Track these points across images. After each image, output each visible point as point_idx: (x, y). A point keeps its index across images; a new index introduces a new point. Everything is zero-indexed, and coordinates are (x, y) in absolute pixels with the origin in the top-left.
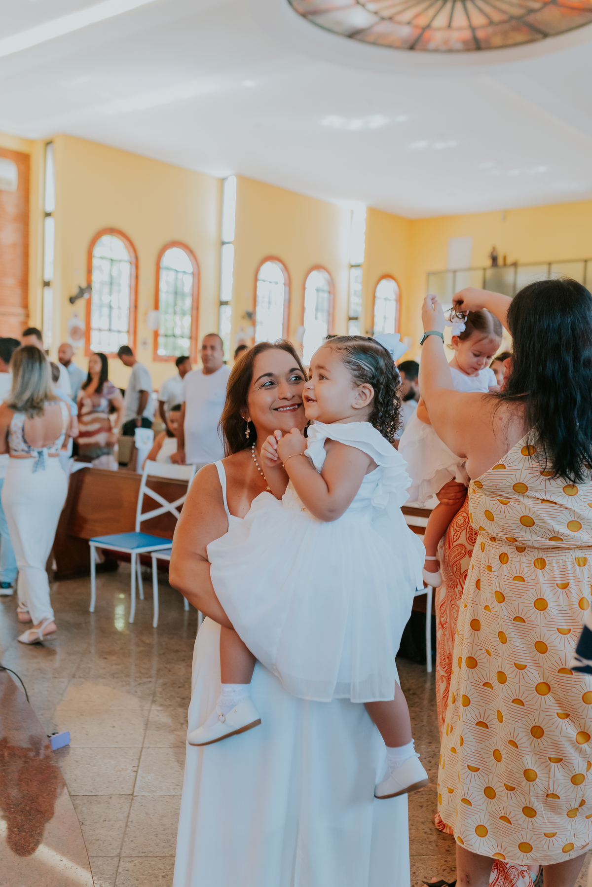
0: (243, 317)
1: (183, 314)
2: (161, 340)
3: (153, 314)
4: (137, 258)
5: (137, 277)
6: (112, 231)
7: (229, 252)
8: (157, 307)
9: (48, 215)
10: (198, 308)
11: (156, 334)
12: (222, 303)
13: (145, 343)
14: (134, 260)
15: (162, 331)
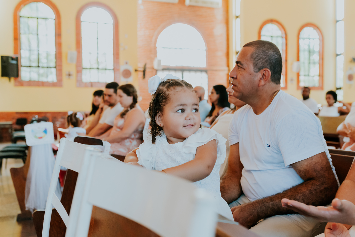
0: (351, 62)
1: (314, 63)
2: (301, 78)
3: (296, 64)
4: (286, 34)
5: (286, 44)
6: (271, 21)
7: (341, 26)
8: (298, 60)
9: (237, 17)
10: (323, 59)
11: (298, 75)
12: (337, 55)
13: (292, 80)
14: (284, 36)
15: (302, 73)
